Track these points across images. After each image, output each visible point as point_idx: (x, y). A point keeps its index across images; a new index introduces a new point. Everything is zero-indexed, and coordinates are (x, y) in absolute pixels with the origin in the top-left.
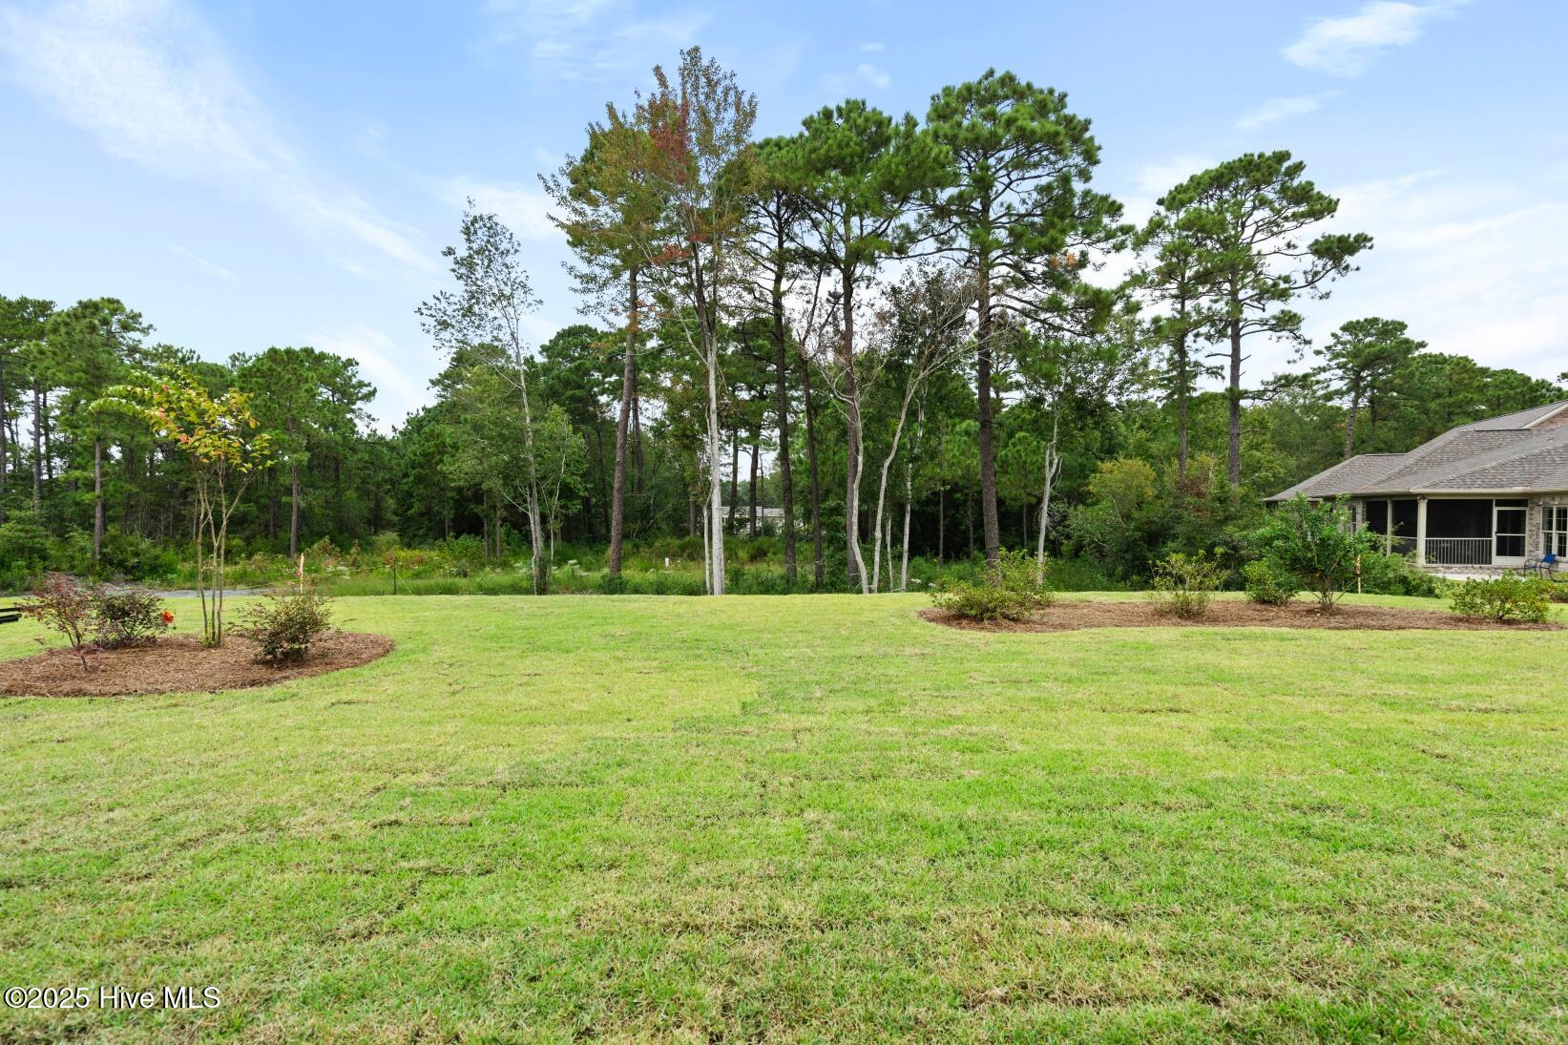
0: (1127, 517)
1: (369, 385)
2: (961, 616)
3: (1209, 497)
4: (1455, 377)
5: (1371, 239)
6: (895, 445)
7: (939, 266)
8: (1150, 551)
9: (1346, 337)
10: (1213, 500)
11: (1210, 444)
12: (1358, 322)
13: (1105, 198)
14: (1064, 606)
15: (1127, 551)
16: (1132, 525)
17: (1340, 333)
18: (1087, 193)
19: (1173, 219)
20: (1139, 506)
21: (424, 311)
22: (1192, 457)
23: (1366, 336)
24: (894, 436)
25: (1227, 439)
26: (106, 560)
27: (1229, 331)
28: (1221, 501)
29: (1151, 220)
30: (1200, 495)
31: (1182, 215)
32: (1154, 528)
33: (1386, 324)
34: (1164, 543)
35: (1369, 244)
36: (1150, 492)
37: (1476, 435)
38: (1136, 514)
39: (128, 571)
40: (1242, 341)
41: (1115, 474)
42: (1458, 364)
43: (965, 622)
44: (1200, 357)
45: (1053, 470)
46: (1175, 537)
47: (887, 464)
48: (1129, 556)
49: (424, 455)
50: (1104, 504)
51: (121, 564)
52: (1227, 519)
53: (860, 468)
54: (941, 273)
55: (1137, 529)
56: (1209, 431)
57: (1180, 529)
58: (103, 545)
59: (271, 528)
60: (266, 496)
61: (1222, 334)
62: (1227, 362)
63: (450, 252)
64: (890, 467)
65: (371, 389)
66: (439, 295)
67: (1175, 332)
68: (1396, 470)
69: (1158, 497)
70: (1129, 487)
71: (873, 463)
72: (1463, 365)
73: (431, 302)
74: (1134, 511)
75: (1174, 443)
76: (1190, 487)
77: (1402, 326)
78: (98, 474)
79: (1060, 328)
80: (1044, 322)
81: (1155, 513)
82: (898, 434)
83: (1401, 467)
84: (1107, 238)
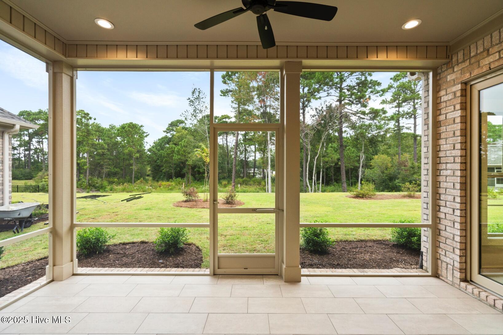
0: (383, 172)
1: (147, 133)
2: (357, 197)
3: (409, 167)
6: (319, 152)
7: (330, 103)
8: (390, 182)
10: (410, 168)
11: (407, 150)
13: (376, 81)
14: (379, 195)
15: (383, 183)
16: (385, 175)
18: (371, 80)
19: (396, 85)
20: (386, 169)
21: (182, 115)
22: (402, 154)
24: (318, 150)
25: (413, 149)
26: (90, 185)
27: (413, 116)
28: (412, 168)
29: (389, 85)
30: (405, 166)
31: (398, 83)
32: (391, 176)
34: (395, 180)
36: (390, 165)
38: (386, 172)
39: (96, 188)
40: (417, 120)
41: (379, 159)
43: (359, 198)
44: (404, 125)
45: (363, 159)
46: (398, 179)
47: (316, 158)
48: (384, 184)
49: (168, 154)
50: (375, 168)
51: (94, 186)
52: (414, 173)
53: (309, 159)
54: (331, 104)
55: (386, 176)
56: (407, 146)
57: (399, 176)
58: (89, 181)
59: (124, 175)
60: (122, 166)
61: (410, 117)
62: (413, 126)
63: (189, 99)
64: (317, 159)
65: (148, 134)
66: (186, 111)
67: (396, 118)
69: (392, 166)
70: (383, 164)
71: (312, 158)
73: (184, 113)
74: (385, 171)
75: (397, 150)
76: (402, 164)
78: (88, 161)
79: (364, 119)
80: (359, 117)
81: (392, 171)
82: (320, 150)
84: (377, 93)
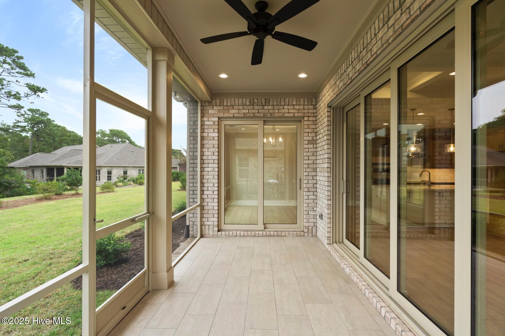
4: (62, 132)
5: (47, 90)
9: (29, 113)
12: (33, 109)
17: (27, 111)
23: (36, 114)
33: (42, 112)
35: (46, 92)
37: (75, 151)
42: (63, 128)
68: (55, 159)
72: (64, 129)
77: (48, 114)
83: (56, 158)
